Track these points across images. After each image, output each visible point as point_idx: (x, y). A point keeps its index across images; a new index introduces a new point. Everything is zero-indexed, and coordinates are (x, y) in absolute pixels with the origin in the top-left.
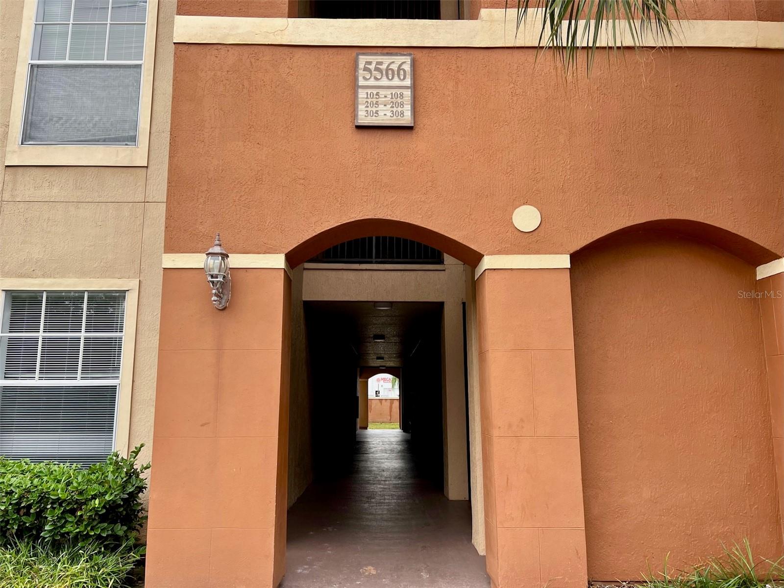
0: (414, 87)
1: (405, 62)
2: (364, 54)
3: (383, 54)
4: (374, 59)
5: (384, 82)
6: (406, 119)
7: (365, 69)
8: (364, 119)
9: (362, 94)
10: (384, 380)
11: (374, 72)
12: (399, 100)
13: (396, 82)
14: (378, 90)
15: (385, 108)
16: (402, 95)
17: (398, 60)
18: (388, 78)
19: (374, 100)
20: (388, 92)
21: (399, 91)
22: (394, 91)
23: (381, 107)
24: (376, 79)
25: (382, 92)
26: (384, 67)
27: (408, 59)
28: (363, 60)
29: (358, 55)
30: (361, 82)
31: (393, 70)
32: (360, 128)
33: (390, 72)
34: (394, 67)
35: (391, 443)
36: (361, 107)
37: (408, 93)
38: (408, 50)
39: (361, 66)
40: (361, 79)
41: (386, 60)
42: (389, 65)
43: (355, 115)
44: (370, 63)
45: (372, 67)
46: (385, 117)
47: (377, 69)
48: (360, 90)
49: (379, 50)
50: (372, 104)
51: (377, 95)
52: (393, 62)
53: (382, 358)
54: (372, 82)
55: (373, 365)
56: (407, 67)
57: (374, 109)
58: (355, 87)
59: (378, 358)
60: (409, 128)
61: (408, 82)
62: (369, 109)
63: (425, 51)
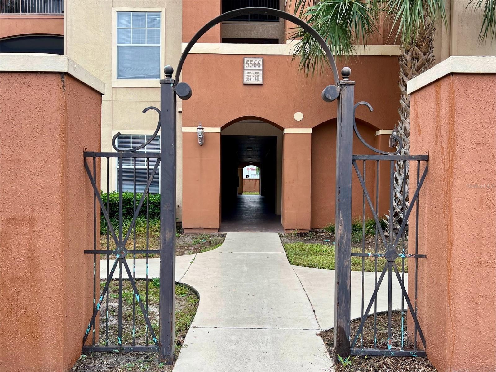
0: (263, 70)
1: (260, 60)
2: (246, 58)
3: (253, 58)
4: (250, 59)
5: (253, 68)
6: (260, 82)
7: (247, 63)
8: (246, 81)
9: (245, 72)
10: (252, 169)
11: (249, 64)
12: (258, 75)
13: (257, 68)
14: (251, 71)
15: (253, 77)
16: (259, 73)
17: (258, 60)
18: (254, 66)
19: (250, 75)
20: (254, 72)
21: (258, 71)
22: (256, 71)
23: (252, 77)
24: (250, 67)
25: (253, 72)
26: (253, 63)
27: (261, 60)
28: (246, 60)
29: (244, 58)
30: (245, 68)
31: (256, 64)
32: (245, 84)
33: (255, 64)
34: (256, 62)
35: (255, 199)
36: (245, 77)
37: (261, 72)
38: (261, 55)
39: (245, 62)
40: (245, 67)
41: (254, 60)
42: (255, 62)
43: (243, 80)
44: (248, 61)
45: (249, 62)
46: (253, 81)
47: (251, 63)
48: (245, 71)
49: (251, 56)
50: (249, 76)
51: (250, 73)
52: (256, 61)
53: (251, 158)
54: (249, 68)
55: (245, 161)
56: (261, 63)
57: (250, 78)
58: (243, 70)
59: (249, 158)
60: (261, 85)
61: (261, 68)
62: (248, 78)
63: (267, 56)
